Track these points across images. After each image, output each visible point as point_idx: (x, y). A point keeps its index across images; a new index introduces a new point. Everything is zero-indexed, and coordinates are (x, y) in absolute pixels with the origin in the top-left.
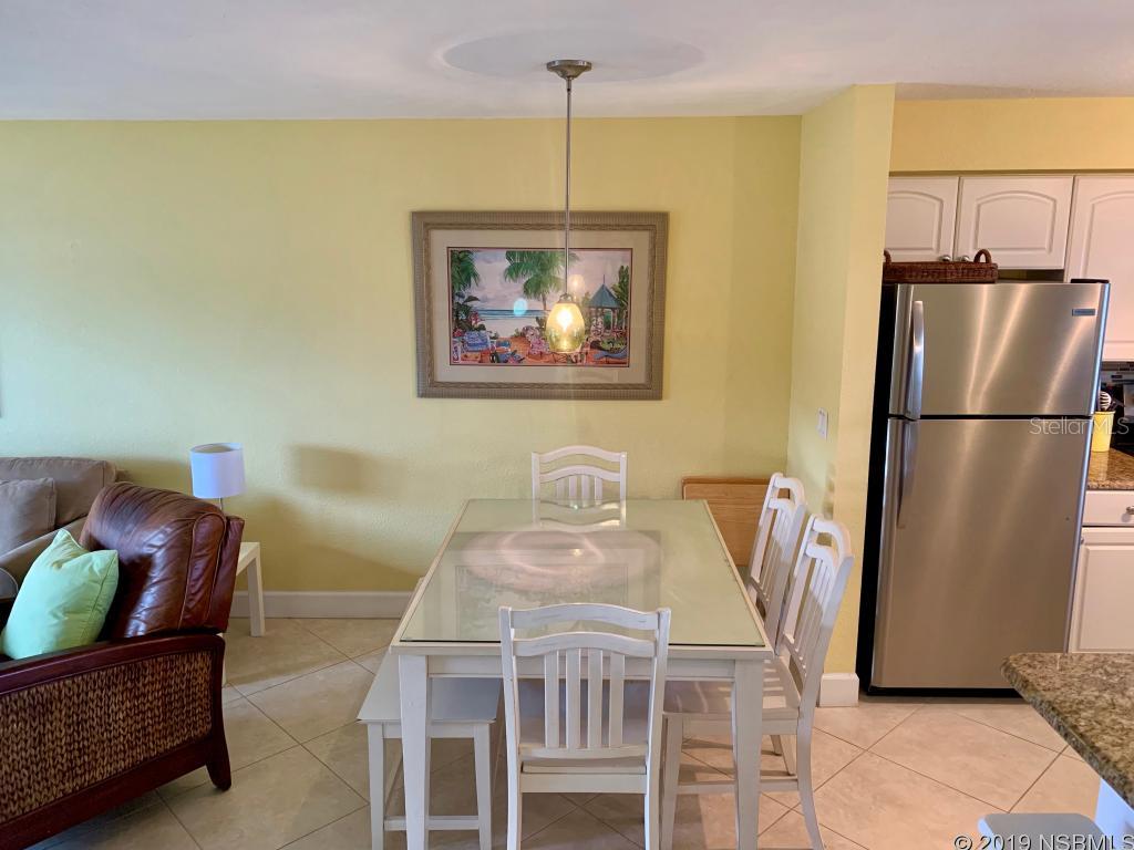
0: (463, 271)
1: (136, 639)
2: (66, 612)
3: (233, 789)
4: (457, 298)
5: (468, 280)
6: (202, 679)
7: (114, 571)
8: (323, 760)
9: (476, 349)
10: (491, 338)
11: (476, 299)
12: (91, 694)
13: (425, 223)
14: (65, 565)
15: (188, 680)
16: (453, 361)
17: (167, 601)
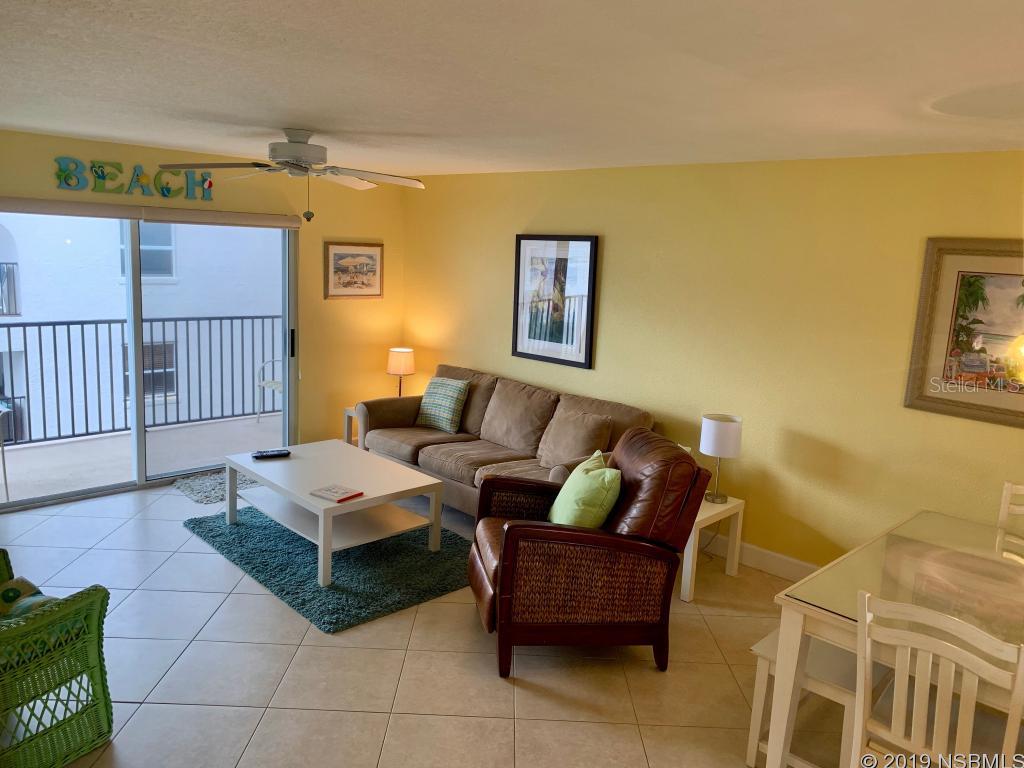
0: (971, 294)
1: (621, 535)
2: (584, 504)
3: (668, 672)
4: (960, 319)
5: (976, 305)
6: (658, 582)
7: (617, 485)
8: (740, 683)
9: (973, 370)
10: (992, 362)
11: (981, 322)
12: (583, 562)
13: (939, 249)
14: (591, 473)
15: (649, 578)
16: (947, 378)
17: (644, 516)
